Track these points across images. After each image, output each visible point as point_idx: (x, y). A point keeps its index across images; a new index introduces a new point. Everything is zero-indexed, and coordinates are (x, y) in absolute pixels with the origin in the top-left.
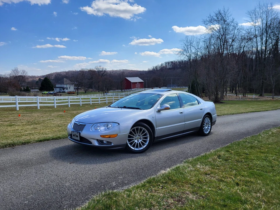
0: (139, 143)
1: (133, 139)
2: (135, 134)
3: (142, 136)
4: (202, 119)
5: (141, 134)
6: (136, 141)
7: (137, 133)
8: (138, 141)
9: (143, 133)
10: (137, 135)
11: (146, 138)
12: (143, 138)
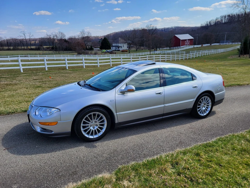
0: (95, 130)
1: (88, 126)
2: (92, 119)
3: (99, 123)
4: (195, 99)
5: (98, 121)
6: (92, 128)
7: (94, 119)
8: (94, 128)
9: (100, 119)
10: (94, 121)
11: (103, 125)
12: (99, 125)
